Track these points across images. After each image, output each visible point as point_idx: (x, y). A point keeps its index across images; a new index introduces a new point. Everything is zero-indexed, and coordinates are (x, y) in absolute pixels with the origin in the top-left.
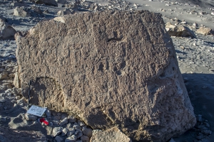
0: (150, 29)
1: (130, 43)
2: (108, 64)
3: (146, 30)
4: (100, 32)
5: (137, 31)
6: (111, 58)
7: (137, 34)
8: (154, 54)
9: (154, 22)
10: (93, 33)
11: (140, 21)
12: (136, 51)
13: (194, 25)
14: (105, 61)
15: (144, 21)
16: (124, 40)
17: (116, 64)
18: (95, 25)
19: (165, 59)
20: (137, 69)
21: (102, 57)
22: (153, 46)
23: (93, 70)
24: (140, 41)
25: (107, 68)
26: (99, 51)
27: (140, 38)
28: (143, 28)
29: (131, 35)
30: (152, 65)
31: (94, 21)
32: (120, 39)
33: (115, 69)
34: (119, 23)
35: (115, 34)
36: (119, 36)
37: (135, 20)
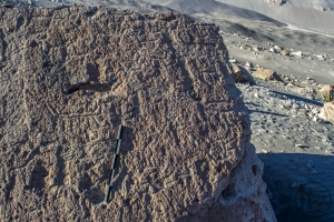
0: (192, 62)
1: (135, 100)
2: (61, 164)
3: (181, 64)
4: (46, 65)
5: (157, 65)
6: (73, 145)
7: (157, 73)
8: (204, 133)
9: (202, 43)
10: (23, 67)
11: (166, 40)
12: (151, 122)
13: (248, 64)
14: (52, 156)
15: (175, 39)
16: (119, 91)
17: (88, 166)
18: (34, 44)
19: (234, 145)
20: (154, 180)
21: (44, 144)
22: (200, 107)
23: (10, 187)
24: (166, 95)
25: (59, 180)
26: (34, 124)
27: (165, 86)
28: (173, 57)
29: (140, 76)
30: (198, 164)
31: (32, 31)
32: (106, 88)
33: (85, 184)
34: (107, 41)
35: (93, 71)
36: (103, 77)
37: (152, 35)
